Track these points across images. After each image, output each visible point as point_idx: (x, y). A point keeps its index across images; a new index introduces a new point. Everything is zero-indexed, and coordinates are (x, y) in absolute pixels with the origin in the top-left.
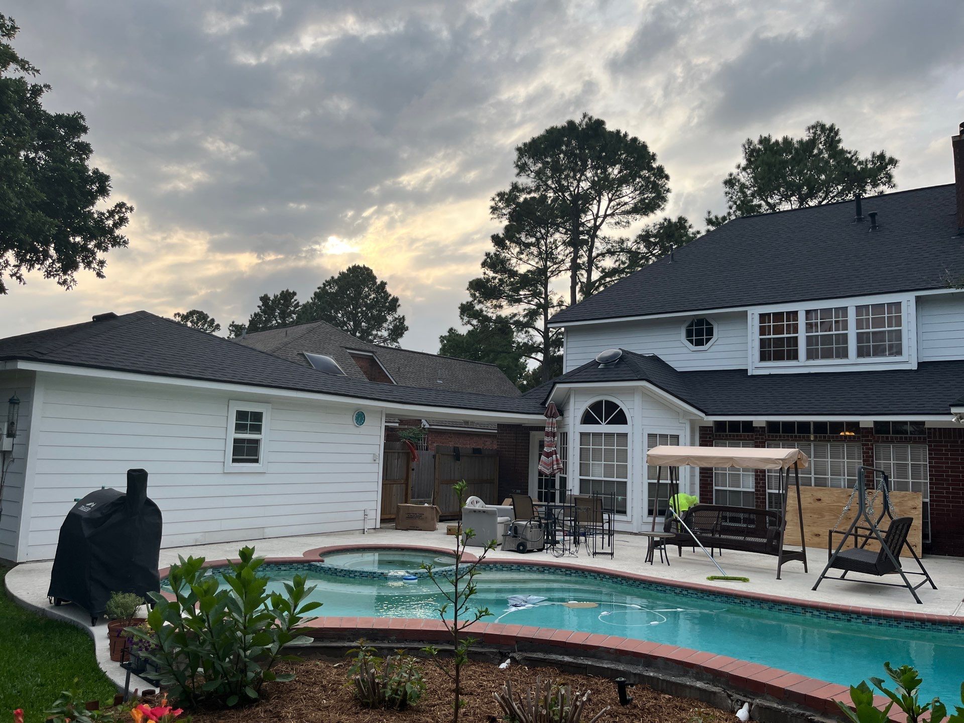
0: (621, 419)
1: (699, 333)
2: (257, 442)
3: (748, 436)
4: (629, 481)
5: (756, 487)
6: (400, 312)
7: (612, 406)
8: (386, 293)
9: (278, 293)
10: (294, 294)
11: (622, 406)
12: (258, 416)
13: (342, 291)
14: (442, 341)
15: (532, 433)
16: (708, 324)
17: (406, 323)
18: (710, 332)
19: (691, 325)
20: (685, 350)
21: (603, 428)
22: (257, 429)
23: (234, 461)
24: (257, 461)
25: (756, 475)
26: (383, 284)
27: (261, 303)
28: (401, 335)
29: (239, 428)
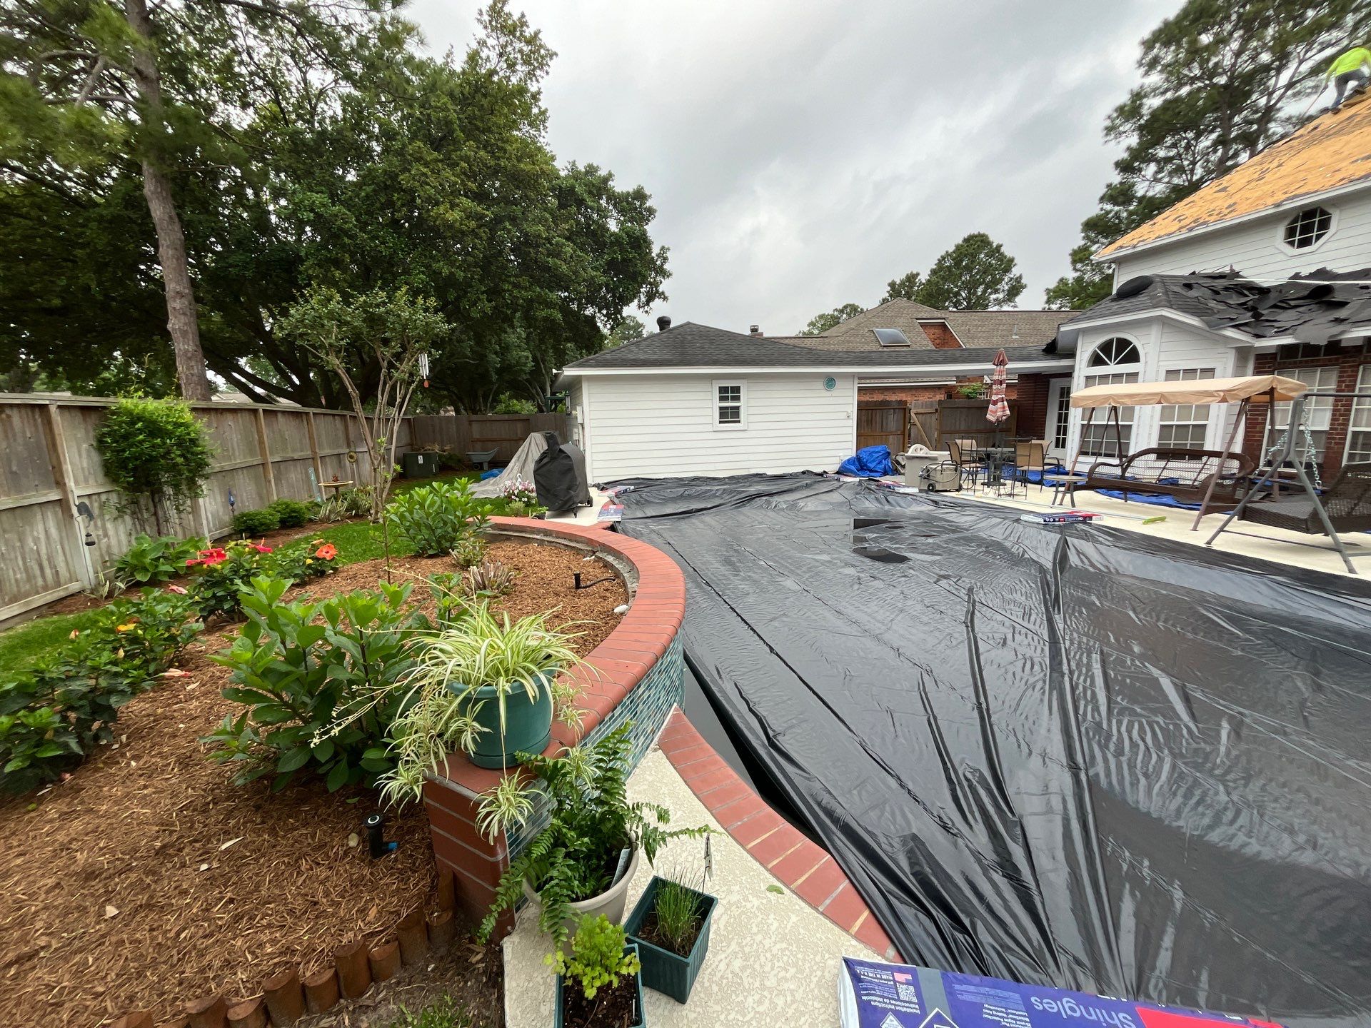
0: (1133, 357)
1: (1307, 229)
2: (738, 408)
3: (1330, 360)
4: (1134, 424)
5: (1331, 424)
6: (1015, 272)
7: (1123, 343)
8: (1002, 254)
9: (904, 277)
10: (918, 274)
11: (1136, 342)
12: (737, 389)
13: (958, 263)
14: (1048, 294)
15: (1053, 381)
16: (1323, 213)
17: (1024, 281)
18: (1324, 225)
19: (1295, 221)
20: (1281, 257)
21: (1112, 368)
22: (737, 398)
23: (720, 422)
24: (739, 422)
25: (1334, 410)
26: (999, 246)
27: (889, 288)
28: (1017, 294)
29: (722, 399)
